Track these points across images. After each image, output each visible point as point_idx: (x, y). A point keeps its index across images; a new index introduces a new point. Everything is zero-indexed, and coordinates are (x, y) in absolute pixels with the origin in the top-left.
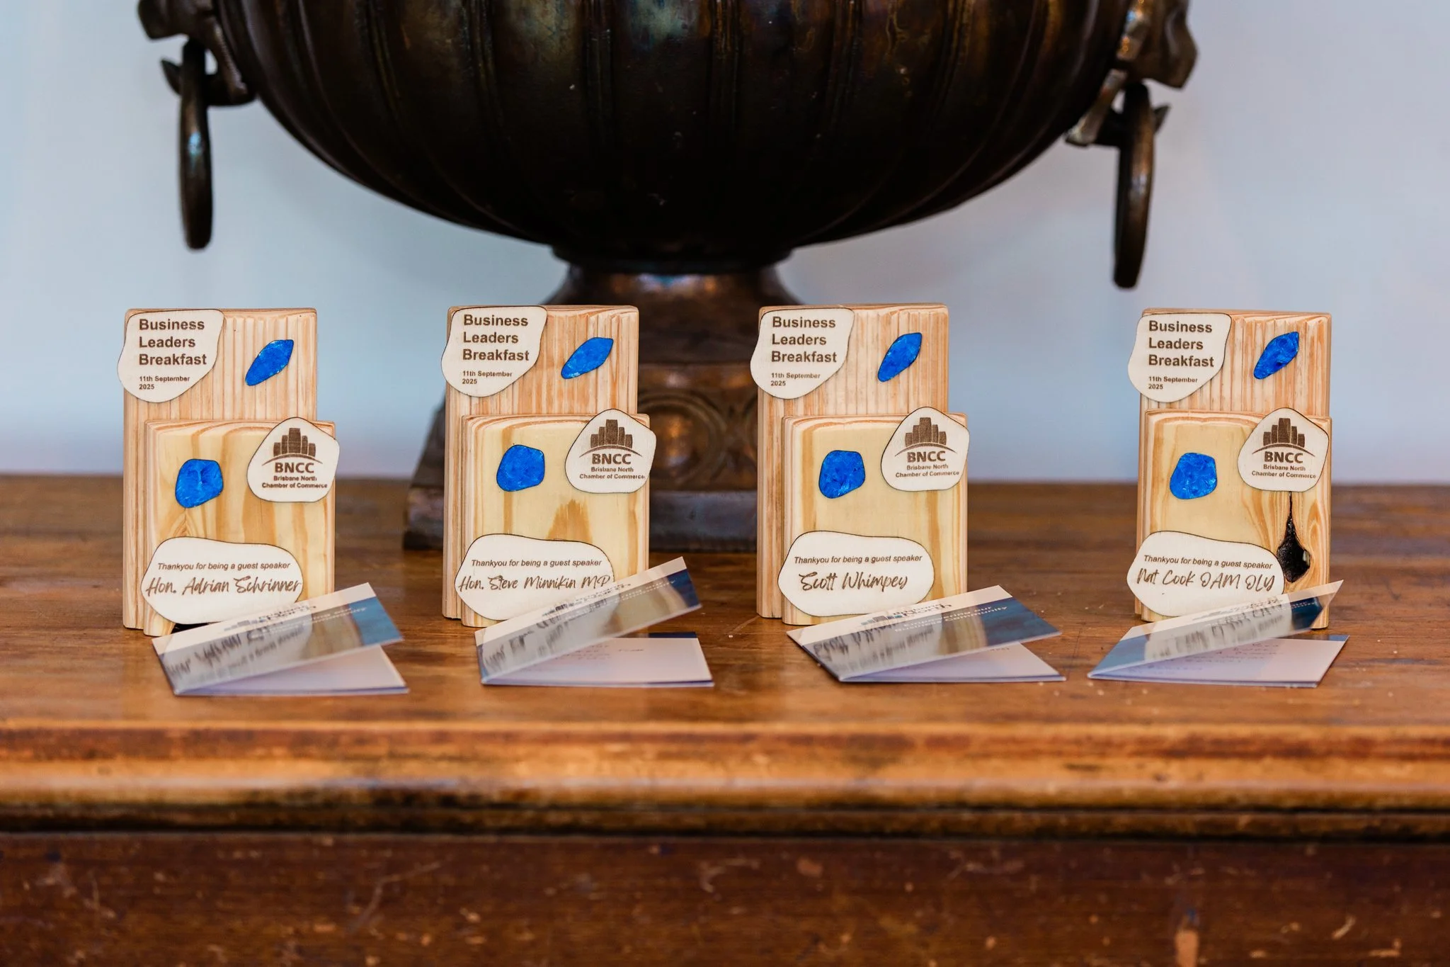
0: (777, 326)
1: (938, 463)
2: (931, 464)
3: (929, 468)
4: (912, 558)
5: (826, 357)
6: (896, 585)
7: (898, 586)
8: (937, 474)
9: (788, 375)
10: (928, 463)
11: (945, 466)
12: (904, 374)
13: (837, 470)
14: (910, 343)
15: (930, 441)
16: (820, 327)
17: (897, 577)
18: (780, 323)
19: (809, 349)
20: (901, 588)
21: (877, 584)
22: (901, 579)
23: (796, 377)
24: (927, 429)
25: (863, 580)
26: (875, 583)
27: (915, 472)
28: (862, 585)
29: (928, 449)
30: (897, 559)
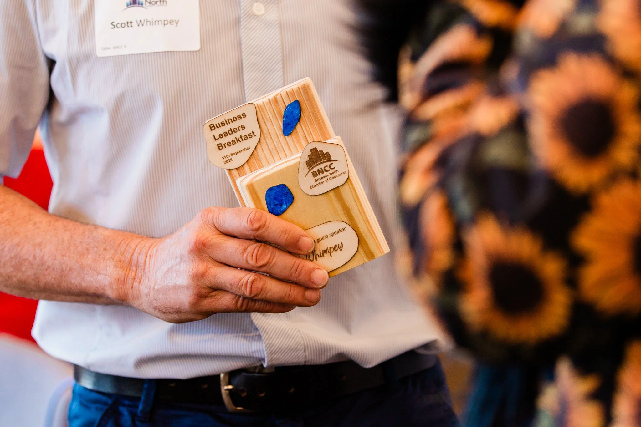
0: (213, 130)
1: (332, 171)
2: (328, 173)
3: (328, 176)
4: (340, 231)
5: (249, 135)
6: (337, 249)
7: (339, 250)
8: (334, 178)
9: (232, 154)
10: (326, 174)
11: (336, 171)
12: (298, 126)
13: (275, 199)
14: (294, 108)
15: (321, 160)
16: (238, 120)
17: (336, 245)
18: (214, 127)
19: (237, 135)
20: (341, 250)
21: (326, 254)
22: (339, 244)
23: (236, 153)
24: (317, 154)
25: (317, 254)
26: (325, 253)
27: (320, 181)
28: (318, 257)
29: (322, 166)
30: (331, 235)
